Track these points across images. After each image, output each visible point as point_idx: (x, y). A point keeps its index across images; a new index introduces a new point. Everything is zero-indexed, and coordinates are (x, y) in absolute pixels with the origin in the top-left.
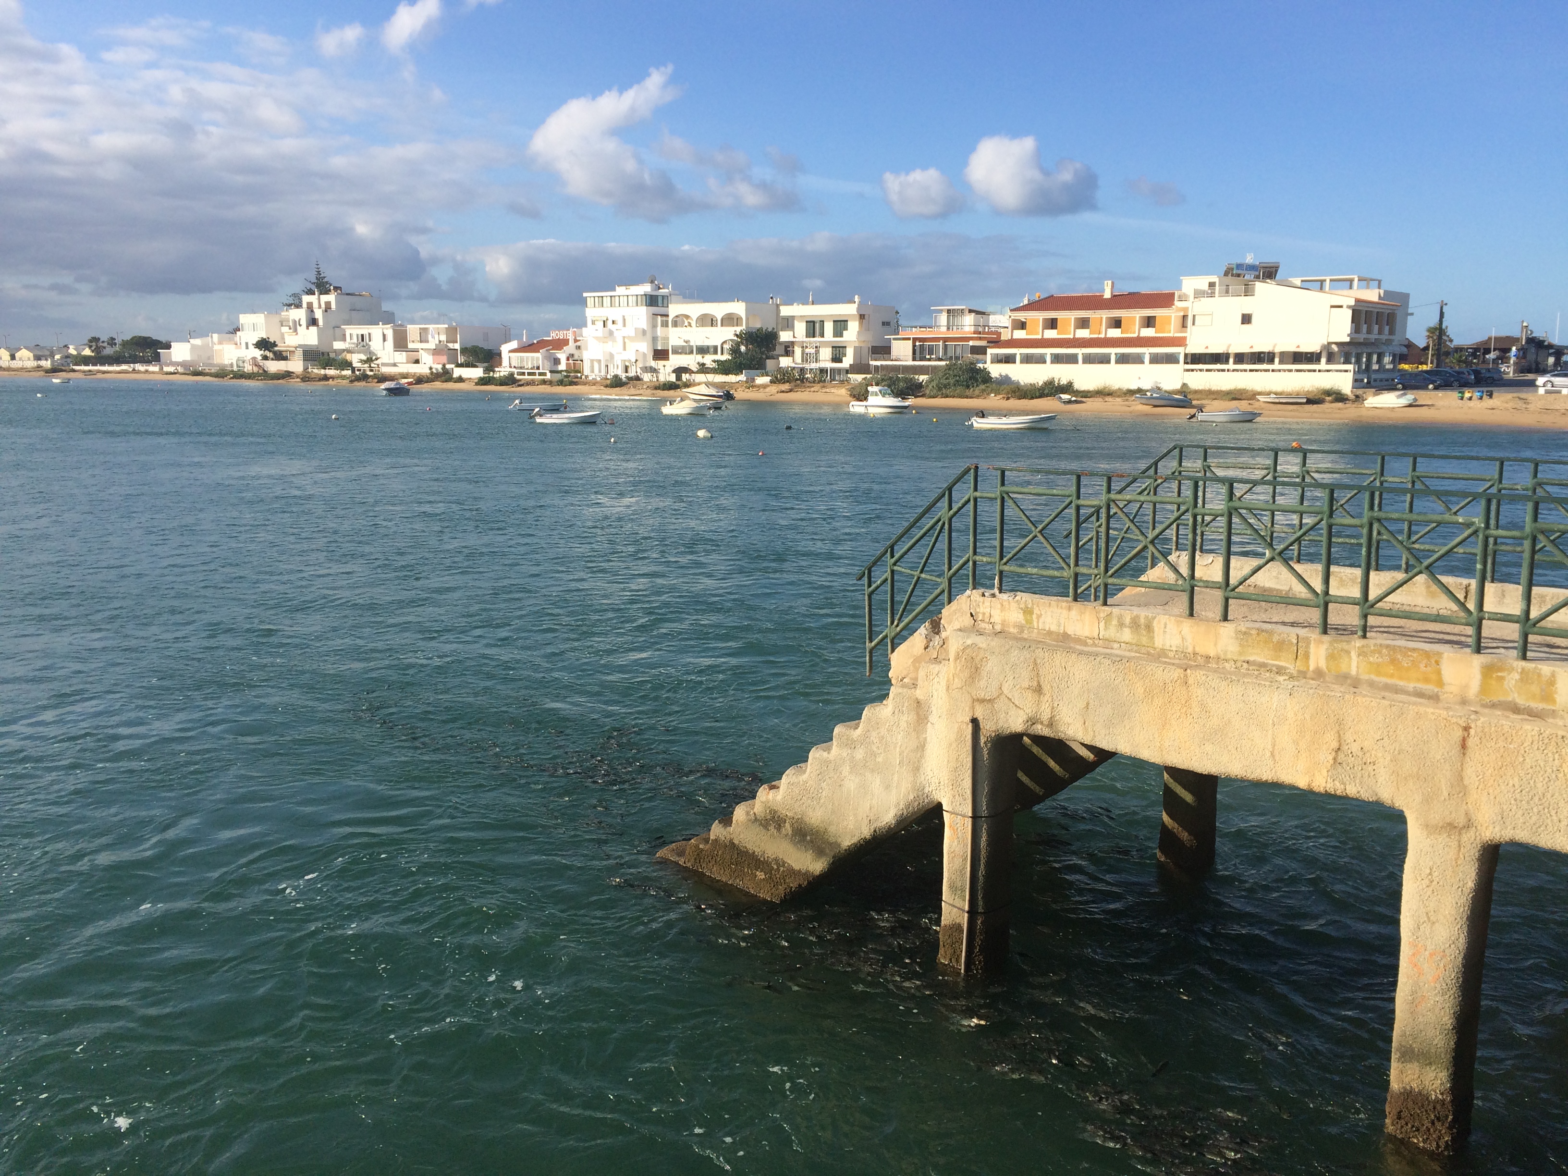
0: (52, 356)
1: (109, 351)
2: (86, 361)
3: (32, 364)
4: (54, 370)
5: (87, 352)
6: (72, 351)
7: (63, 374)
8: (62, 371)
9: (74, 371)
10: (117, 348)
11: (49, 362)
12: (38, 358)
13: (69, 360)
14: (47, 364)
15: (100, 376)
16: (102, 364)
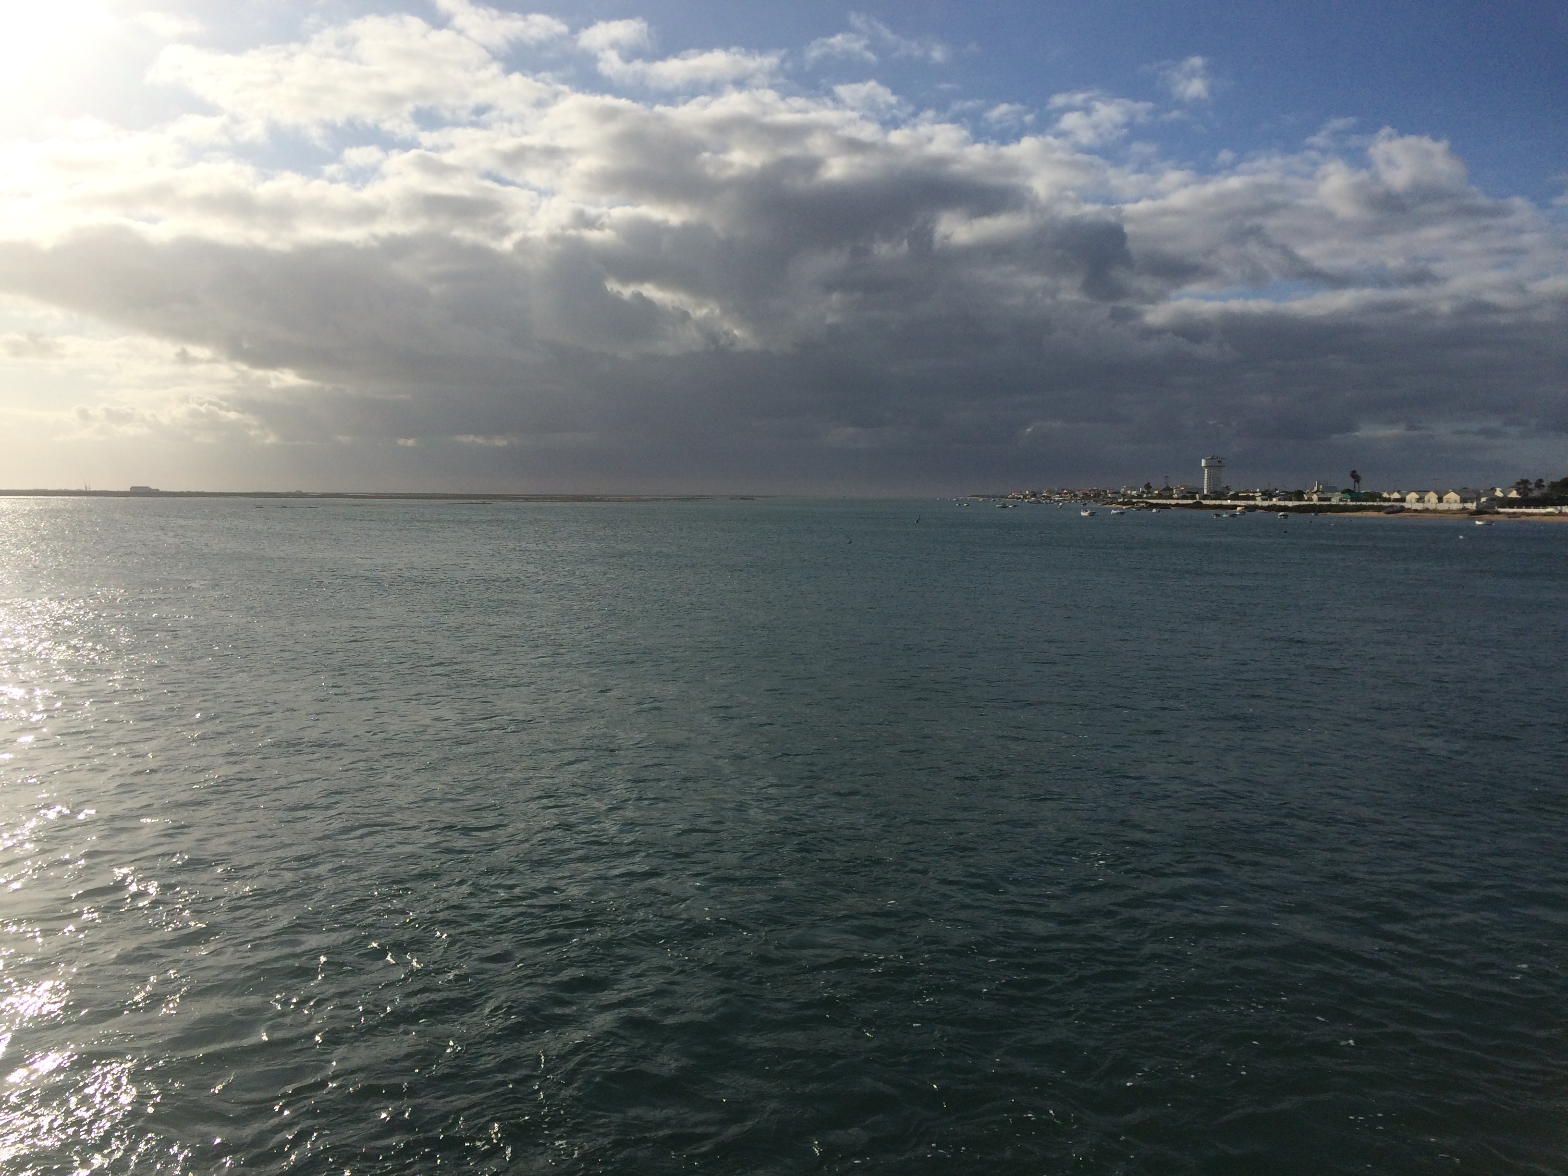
0: (1478, 499)
1: (1536, 493)
2: (1512, 503)
3: (1457, 506)
4: (1479, 512)
5: (1514, 494)
6: (1499, 493)
7: (1487, 516)
8: (1486, 513)
9: (1498, 513)
10: (1545, 490)
11: (1475, 505)
12: (1463, 500)
13: (1495, 502)
14: (1472, 506)
15: (1523, 518)
16: (1528, 507)
